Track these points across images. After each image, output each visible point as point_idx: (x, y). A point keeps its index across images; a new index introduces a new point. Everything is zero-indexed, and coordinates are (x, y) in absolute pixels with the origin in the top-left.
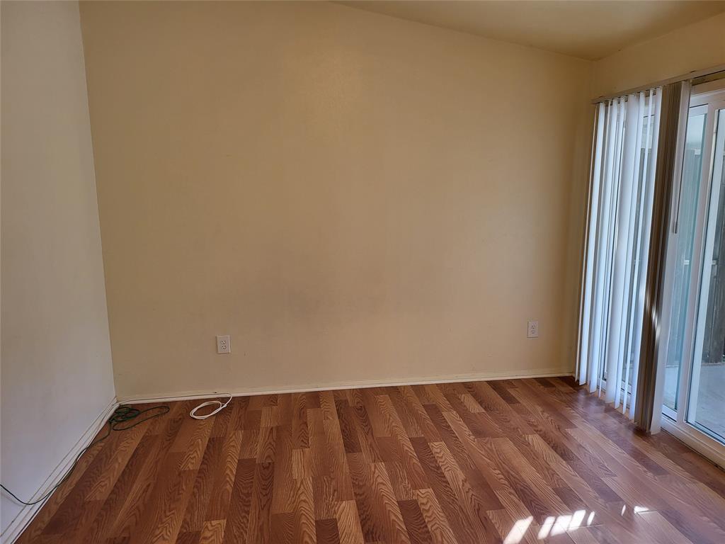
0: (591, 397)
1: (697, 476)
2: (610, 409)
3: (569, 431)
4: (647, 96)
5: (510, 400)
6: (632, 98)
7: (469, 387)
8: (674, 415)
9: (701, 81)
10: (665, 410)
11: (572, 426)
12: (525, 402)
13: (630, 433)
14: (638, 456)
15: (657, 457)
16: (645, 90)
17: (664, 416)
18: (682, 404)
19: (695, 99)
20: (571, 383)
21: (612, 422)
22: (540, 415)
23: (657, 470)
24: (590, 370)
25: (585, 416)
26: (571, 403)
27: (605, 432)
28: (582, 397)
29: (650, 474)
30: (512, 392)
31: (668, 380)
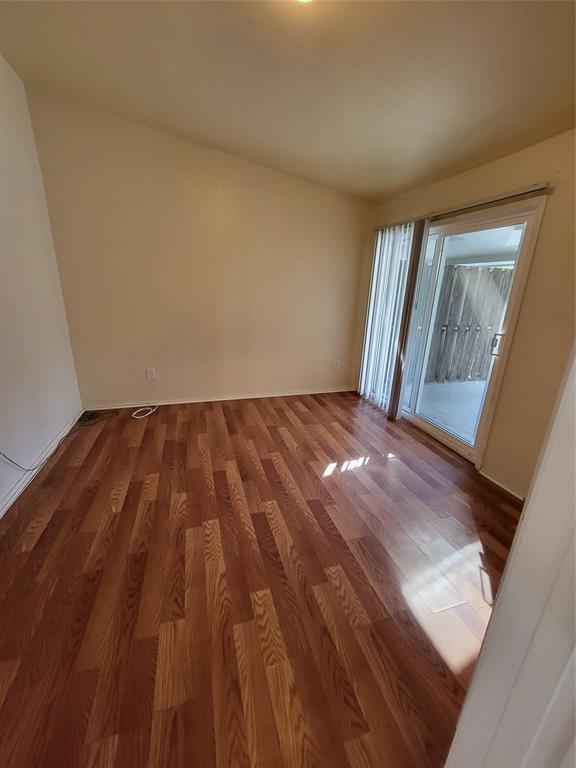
0: (365, 401)
1: (418, 439)
2: (375, 408)
3: (354, 419)
4: (406, 227)
5: (323, 404)
6: (397, 228)
7: (300, 398)
8: (408, 409)
9: (436, 219)
10: (404, 407)
11: (356, 417)
12: (330, 405)
13: (386, 420)
14: (389, 431)
15: (398, 431)
16: (405, 224)
17: (404, 410)
18: (413, 404)
19: (431, 229)
20: (356, 394)
21: (376, 414)
22: (339, 412)
23: (399, 438)
24: (366, 387)
25: (362, 411)
26: (355, 405)
27: (373, 419)
28: (361, 401)
29: (395, 440)
30: (323, 400)
31: (406, 392)
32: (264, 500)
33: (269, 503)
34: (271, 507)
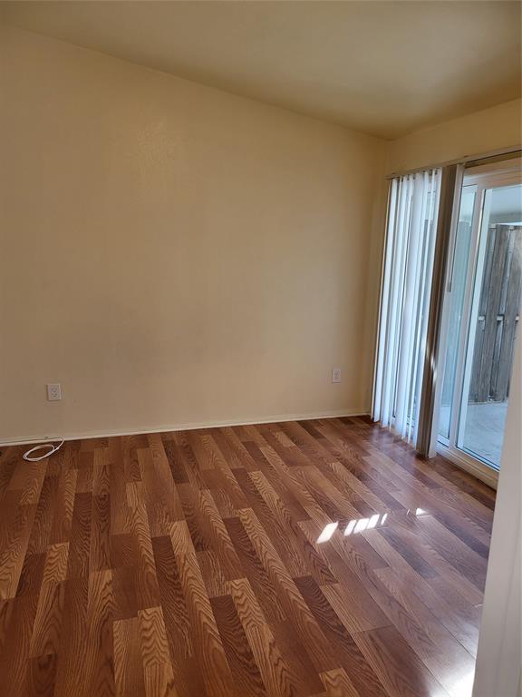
0: (383, 431)
1: (463, 488)
2: (398, 441)
3: (364, 458)
4: (431, 175)
5: (316, 435)
6: (418, 176)
7: (282, 426)
8: (447, 442)
9: (472, 165)
10: (440, 438)
11: (368, 454)
12: (329, 437)
13: (413, 458)
14: (419, 475)
15: (433, 476)
16: (428, 170)
17: (440, 443)
18: (453, 433)
19: (467, 179)
20: (368, 421)
21: (399, 451)
22: (342, 447)
23: (432, 485)
24: (382, 410)
25: (378, 447)
26: (367, 437)
27: (393, 457)
28: (376, 431)
29: (427, 488)
30: (319, 429)
31: (442, 416)
32: (229, 578)
33: (237, 582)
34: (240, 588)
